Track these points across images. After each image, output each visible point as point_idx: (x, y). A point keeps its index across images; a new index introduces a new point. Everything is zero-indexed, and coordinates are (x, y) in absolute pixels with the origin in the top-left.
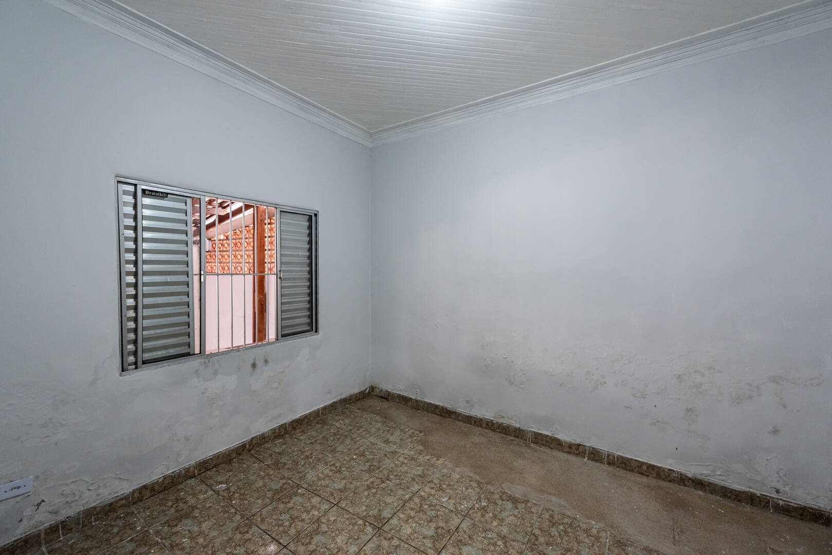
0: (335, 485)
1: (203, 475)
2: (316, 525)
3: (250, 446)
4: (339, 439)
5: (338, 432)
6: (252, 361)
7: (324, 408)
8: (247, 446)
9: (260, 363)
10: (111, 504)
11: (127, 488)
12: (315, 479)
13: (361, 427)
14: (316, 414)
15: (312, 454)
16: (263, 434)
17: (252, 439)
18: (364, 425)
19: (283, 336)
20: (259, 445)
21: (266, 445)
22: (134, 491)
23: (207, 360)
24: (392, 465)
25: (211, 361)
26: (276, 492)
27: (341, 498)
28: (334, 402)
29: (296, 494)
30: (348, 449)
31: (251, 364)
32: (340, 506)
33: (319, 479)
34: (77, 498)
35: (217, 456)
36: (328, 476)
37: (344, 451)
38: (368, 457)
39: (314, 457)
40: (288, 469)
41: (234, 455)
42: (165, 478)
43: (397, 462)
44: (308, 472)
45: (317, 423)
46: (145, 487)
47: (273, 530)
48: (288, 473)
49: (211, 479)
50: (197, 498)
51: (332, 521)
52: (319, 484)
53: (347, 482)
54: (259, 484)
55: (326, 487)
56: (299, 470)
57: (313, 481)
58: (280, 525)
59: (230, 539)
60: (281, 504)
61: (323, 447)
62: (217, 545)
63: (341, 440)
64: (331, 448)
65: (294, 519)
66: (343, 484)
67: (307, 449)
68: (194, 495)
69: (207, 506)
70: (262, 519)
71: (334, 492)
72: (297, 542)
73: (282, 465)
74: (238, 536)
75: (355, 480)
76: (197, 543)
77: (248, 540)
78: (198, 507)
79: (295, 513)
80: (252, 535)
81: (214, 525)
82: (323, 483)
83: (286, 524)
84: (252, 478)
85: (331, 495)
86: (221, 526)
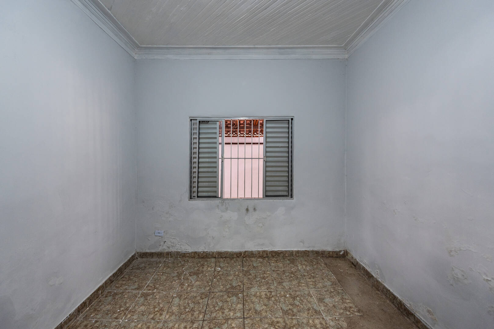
0: (258, 305)
1: (219, 259)
2: (225, 321)
3: (244, 255)
4: (291, 277)
5: (296, 272)
6: (246, 207)
7: (298, 252)
8: (243, 254)
9: (251, 209)
10: (184, 254)
11: (190, 250)
12: (253, 293)
13: (314, 277)
14: (291, 253)
15: (268, 277)
16: (252, 251)
17: (245, 252)
18: (317, 278)
19: (266, 196)
20: (249, 257)
21: (253, 259)
22: (192, 252)
23: (223, 201)
24: (305, 321)
25: (225, 202)
26: (232, 287)
27: (251, 316)
28: (307, 250)
29: (237, 295)
30: (289, 288)
31: (246, 209)
32: (245, 321)
33: (254, 296)
34: (175, 245)
36: (260, 297)
37: (286, 287)
38: (296, 302)
39: (266, 280)
40: (249, 278)
41: (235, 256)
42: (204, 252)
43: (311, 321)
44: (255, 287)
45: (289, 260)
46: (196, 252)
47: (210, 307)
48: (247, 280)
49: (219, 263)
50: (207, 269)
51: (232, 326)
52: (252, 298)
53: (266, 309)
54: (230, 278)
55: (253, 303)
56: (252, 283)
57: (251, 294)
58: (214, 307)
59: (196, 297)
60: (227, 296)
61: (278, 277)
62: (190, 295)
63: (292, 279)
64: (281, 280)
65: (222, 308)
66: (262, 308)
67: (268, 272)
68: (208, 266)
69: (206, 275)
70: (213, 297)
71: (253, 309)
72: (209, 323)
73: (249, 274)
74: (199, 298)
75: (271, 311)
76: (187, 289)
77: (199, 303)
78: (204, 273)
79: (225, 306)
80: (203, 302)
81: (199, 285)
82: (254, 299)
83: (217, 308)
84: (232, 272)
85: (250, 310)
86: (200, 288)
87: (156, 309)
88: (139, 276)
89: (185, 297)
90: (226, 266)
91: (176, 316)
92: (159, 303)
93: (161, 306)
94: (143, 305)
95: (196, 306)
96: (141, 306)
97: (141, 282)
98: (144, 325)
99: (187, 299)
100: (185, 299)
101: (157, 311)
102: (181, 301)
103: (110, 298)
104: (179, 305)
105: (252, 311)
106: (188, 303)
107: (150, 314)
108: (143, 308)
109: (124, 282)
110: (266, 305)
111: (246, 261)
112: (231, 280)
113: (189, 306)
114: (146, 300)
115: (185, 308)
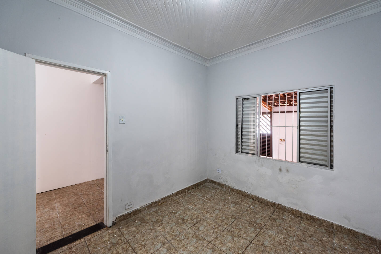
0: (267, 242)
1: (256, 202)
2: (237, 236)
3: (278, 206)
5: (327, 242)
6: (280, 168)
7: (340, 227)
8: (276, 206)
9: (284, 170)
10: (233, 189)
11: (237, 187)
12: (269, 234)
14: (331, 225)
15: (291, 231)
16: (285, 207)
17: (279, 204)
19: (300, 161)
20: (282, 210)
21: (285, 213)
22: (238, 190)
23: (259, 159)
25: (261, 159)
26: (255, 222)
27: (257, 244)
29: (255, 228)
31: (279, 169)
32: (251, 244)
33: (269, 236)
35: (263, 199)
36: (274, 239)
39: (288, 232)
40: (272, 224)
41: (269, 204)
42: (245, 192)
44: (273, 231)
45: (325, 230)
46: (240, 190)
47: (234, 225)
48: (270, 224)
49: (255, 204)
50: (244, 204)
51: (240, 241)
52: (265, 236)
53: (272, 248)
54: (257, 216)
55: (264, 239)
56: (273, 228)
57: (267, 233)
58: (236, 226)
59: (228, 215)
60: (248, 225)
61: (301, 236)
62: (226, 213)
63: (317, 244)
64: (303, 239)
65: (240, 229)
66: (269, 246)
67: (294, 228)
68: (246, 203)
69: (242, 207)
70: (239, 221)
71: (261, 242)
72: (228, 231)
73: (274, 221)
74: (230, 217)
75: (276, 252)
76: (226, 209)
77: (228, 219)
78: (241, 205)
79: (244, 229)
80: (231, 220)
81: (234, 210)
82: (267, 237)
83: (237, 228)
84: (261, 214)
85: (259, 241)
86: (234, 212)
87: (205, 210)
88: (205, 191)
89: (223, 212)
90: (259, 208)
91: (213, 218)
92: (208, 208)
93: (208, 210)
94: (201, 205)
95: (226, 220)
96: (200, 205)
97: (205, 194)
98: (197, 214)
99: (223, 214)
100: (222, 213)
101: (205, 211)
102: (219, 213)
103: (189, 195)
104: (217, 214)
105: (260, 242)
106: (222, 216)
107: (202, 210)
108: (200, 206)
109: (198, 191)
110: (274, 246)
111: (277, 211)
112: (257, 218)
113: (222, 217)
114: (203, 203)
115: (219, 217)
